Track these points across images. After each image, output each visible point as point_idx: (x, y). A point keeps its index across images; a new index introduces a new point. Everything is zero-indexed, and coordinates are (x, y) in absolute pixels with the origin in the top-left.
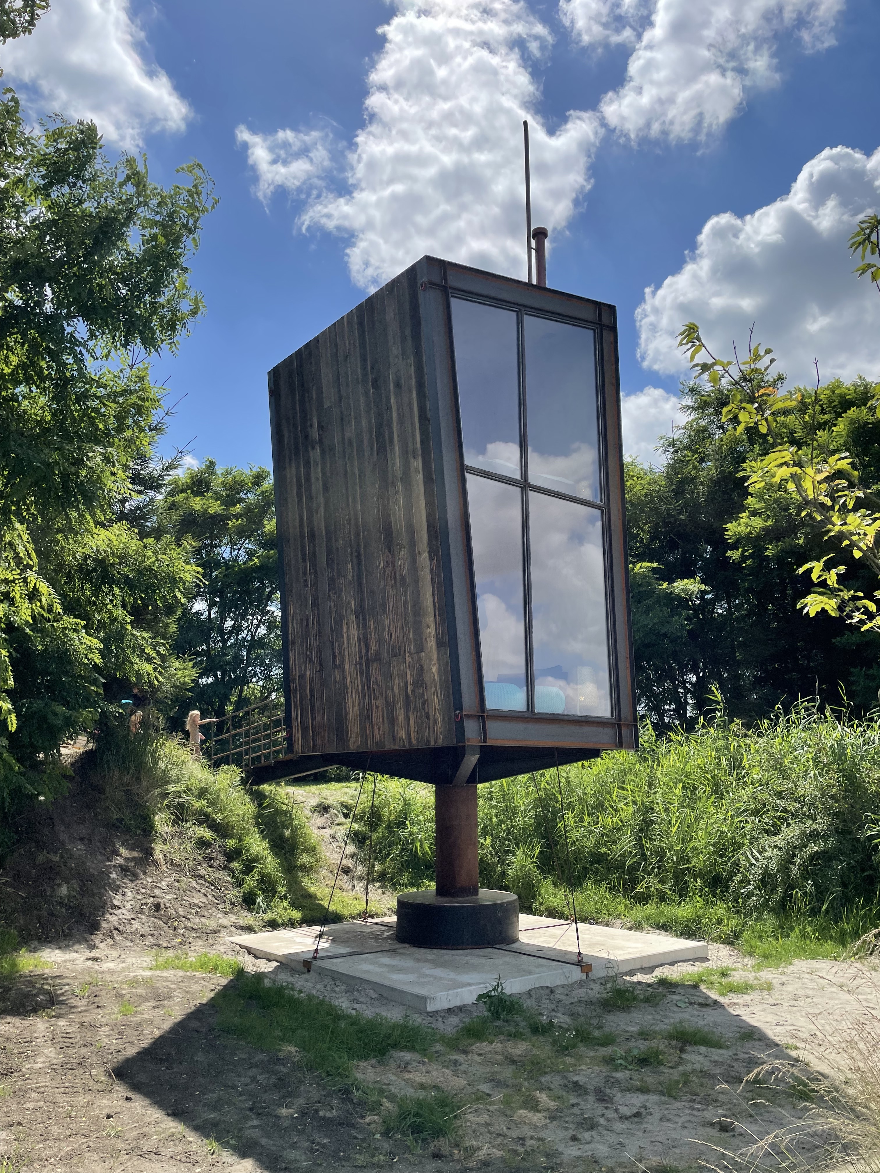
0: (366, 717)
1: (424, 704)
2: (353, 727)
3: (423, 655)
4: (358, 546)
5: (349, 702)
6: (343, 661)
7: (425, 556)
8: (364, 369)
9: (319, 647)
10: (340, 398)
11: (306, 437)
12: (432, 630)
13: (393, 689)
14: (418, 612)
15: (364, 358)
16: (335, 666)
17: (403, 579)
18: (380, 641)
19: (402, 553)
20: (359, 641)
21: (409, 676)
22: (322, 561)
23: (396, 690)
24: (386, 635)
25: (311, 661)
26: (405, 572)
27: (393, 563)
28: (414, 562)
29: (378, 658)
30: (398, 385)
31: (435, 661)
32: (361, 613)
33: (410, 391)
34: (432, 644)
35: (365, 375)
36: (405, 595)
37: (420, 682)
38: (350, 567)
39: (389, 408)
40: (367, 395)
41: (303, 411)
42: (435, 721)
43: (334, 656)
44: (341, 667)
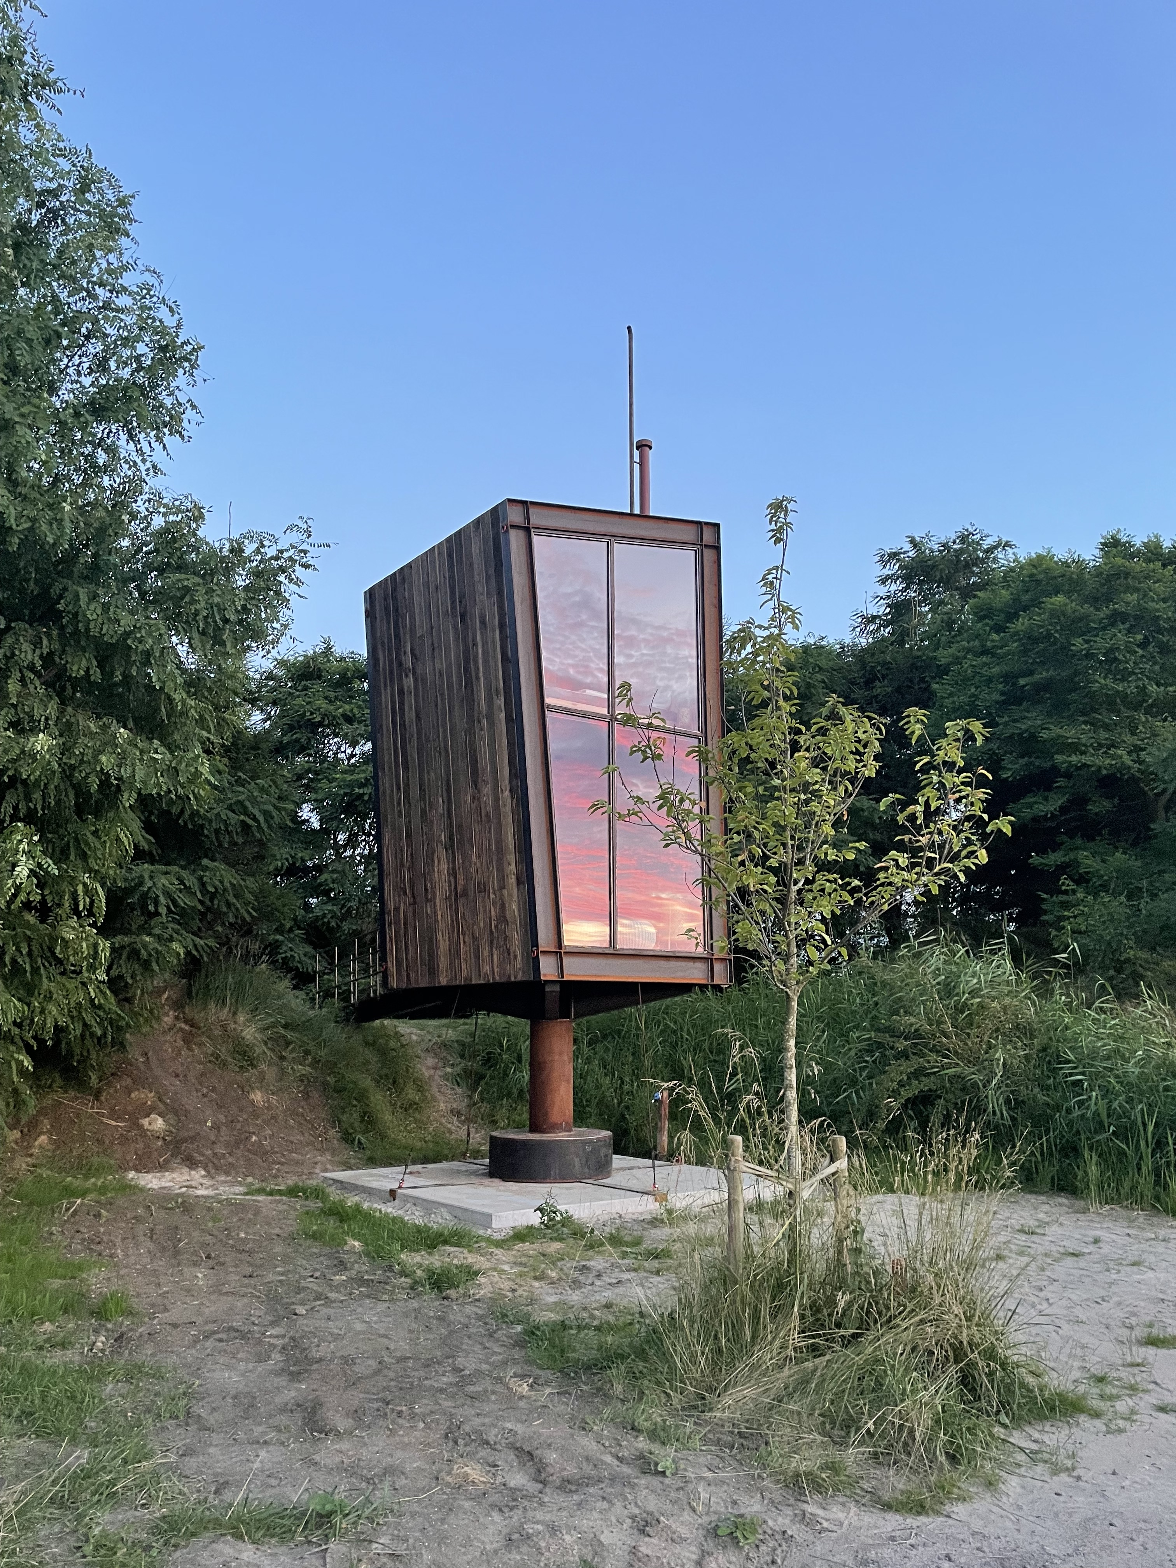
0: (455, 953)
1: (505, 940)
2: (443, 962)
3: (505, 892)
4: (448, 781)
5: (440, 937)
6: (434, 896)
7: (507, 793)
8: (453, 603)
9: (411, 881)
10: (432, 628)
11: (400, 664)
12: (513, 867)
13: (478, 925)
14: (500, 851)
15: (453, 592)
16: (427, 900)
17: (488, 815)
18: (467, 878)
19: (487, 790)
20: (449, 874)
21: (493, 913)
22: (415, 792)
23: (482, 925)
24: (472, 870)
25: (405, 893)
26: (490, 809)
27: (479, 799)
28: (496, 799)
29: (465, 894)
30: (483, 622)
31: (515, 898)
32: (449, 846)
33: (494, 631)
34: (513, 880)
35: (453, 607)
36: (490, 832)
37: (502, 918)
38: (440, 800)
39: (475, 644)
40: (456, 628)
41: (397, 636)
42: (515, 957)
43: (426, 890)
44: (432, 901)
